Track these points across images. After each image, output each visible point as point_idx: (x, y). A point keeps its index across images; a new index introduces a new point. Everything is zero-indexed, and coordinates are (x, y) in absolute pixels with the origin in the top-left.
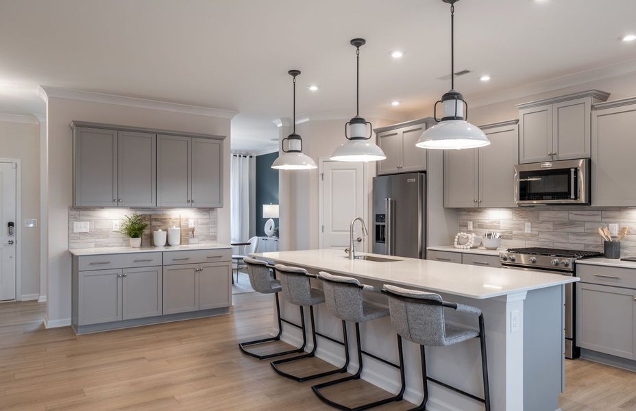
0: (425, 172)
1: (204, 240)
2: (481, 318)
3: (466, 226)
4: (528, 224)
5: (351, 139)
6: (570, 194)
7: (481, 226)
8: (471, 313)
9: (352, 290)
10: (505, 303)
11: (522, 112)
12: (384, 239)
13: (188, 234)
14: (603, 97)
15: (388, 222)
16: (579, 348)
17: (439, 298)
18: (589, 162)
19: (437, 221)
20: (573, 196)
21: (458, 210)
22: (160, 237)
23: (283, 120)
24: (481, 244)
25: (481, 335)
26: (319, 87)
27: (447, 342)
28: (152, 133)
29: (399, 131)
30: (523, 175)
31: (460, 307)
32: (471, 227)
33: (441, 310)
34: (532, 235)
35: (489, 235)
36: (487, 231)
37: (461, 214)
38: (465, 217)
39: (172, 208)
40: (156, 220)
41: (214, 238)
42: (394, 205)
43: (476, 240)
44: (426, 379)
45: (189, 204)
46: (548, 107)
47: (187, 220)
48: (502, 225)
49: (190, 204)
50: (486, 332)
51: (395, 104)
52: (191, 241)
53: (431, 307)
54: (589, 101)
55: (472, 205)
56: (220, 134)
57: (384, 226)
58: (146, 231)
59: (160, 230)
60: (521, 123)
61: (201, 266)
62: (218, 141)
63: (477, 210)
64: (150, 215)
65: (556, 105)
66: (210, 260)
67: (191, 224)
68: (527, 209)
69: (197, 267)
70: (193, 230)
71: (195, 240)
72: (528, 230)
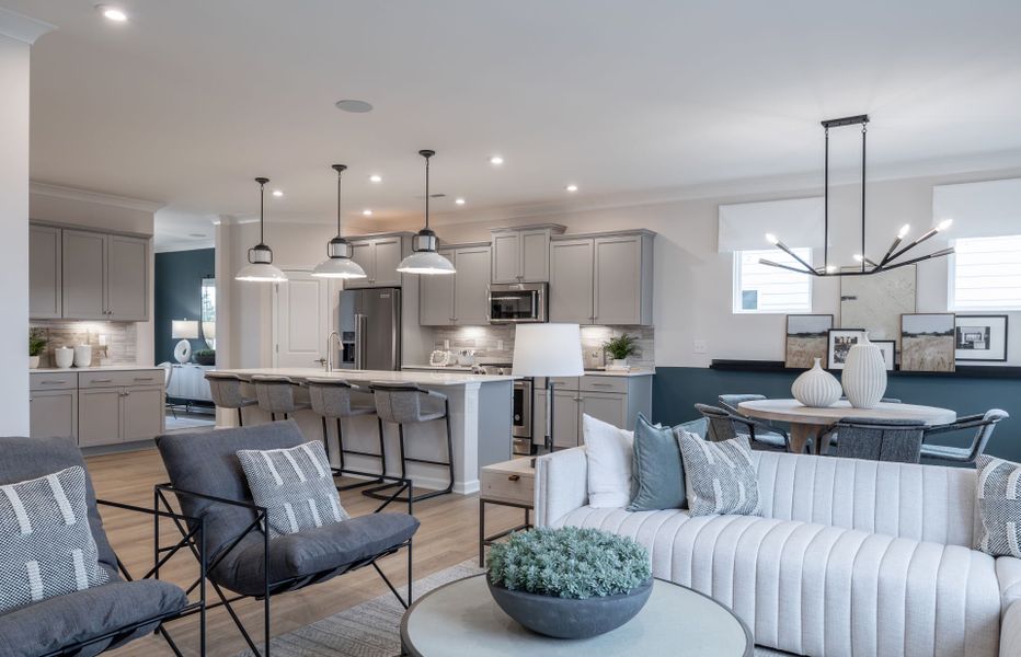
0: (400, 288)
1: (118, 361)
2: (447, 402)
3: (442, 344)
4: (500, 342)
5: (333, 257)
6: (531, 312)
7: (457, 344)
8: (439, 398)
9: (341, 389)
10: (464, 390)
11: (494, 236)
12: (353, 360)
13: (99, 352)
14: (562, 229)
15: (357, 341)
16: (536, 446)
17: (416, 386)
18: (548, 286)
19: (411, 338)
20: (534, 315)
21: (434, 328)
22: (65, 357)
23: (222, 218)
24: (457, 363)
25: (447, 416)
26: (284, 192)
27: (421, 419)
28: (58, 227)
29: (372, 242)
30: (494, 294)
31: (431, 392)
32: (447, 346)
33: (417, 394)
34: (504, 352)
35: (465, 353)
36: (463, 350)
37: (438, 332)
38: (441, 336)
39: (77, 320)
40: (55, 335)
41: (133, 359)
42: (365, 323)
43: (452, 358)
44: (404, 460)
45: (106, 317)
46: (517, 233)
47: (97, 336)
48: (477, 344)
49: (105, 315)
50: (451, 414)
51: (367, 213)
52: (103, 361)
53: (410, 393)
54: (548, 232)
55: (447, 322)
56: (141, 230)
57: (353, 345)
58: (46, 349)
59: (64, 348)
60: (493, 245)
61: (127, 390)
62: (142, 241)
63: (453, 328)
64: (47, 329)
65: (522, 233)
66: (137, 383)
67: (103, 341)
68: (501, 327)
69: (121, 390)
70: (105, 348)
71: (109, 361)
72: (500, 348)
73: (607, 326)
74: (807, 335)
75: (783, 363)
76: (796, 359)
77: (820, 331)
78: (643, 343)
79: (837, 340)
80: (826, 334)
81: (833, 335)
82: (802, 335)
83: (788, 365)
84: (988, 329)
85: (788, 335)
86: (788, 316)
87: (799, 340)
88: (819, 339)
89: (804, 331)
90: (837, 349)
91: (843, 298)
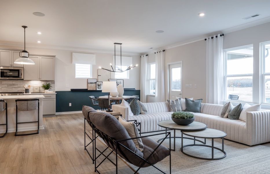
6: (19, 76)
18: (24, 68)
30: (1, 70)
46: (10, 51)
65: (13, 51)
73: (40, 80)
74: (92, 83)
75: (87, 89)
76: (90, 88)
77: (94, 82)
78: (52, 85)
79: (98, 84)
80: (96, 83)
81: (97, 83)
82: (91, 83)
83: (88, 90)
84: (121, 82)
85: (88, 83)
86: (88, 79)
87: (90, 84)
88: (94, 84)
89: (91, 82)
90: (98, 86)
91: (99, 76)
